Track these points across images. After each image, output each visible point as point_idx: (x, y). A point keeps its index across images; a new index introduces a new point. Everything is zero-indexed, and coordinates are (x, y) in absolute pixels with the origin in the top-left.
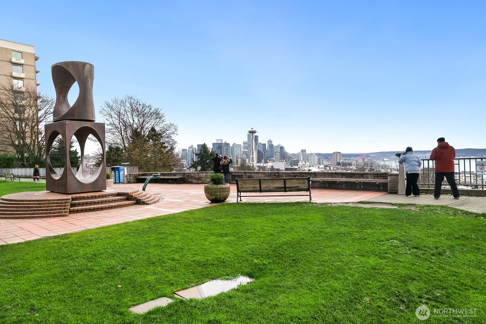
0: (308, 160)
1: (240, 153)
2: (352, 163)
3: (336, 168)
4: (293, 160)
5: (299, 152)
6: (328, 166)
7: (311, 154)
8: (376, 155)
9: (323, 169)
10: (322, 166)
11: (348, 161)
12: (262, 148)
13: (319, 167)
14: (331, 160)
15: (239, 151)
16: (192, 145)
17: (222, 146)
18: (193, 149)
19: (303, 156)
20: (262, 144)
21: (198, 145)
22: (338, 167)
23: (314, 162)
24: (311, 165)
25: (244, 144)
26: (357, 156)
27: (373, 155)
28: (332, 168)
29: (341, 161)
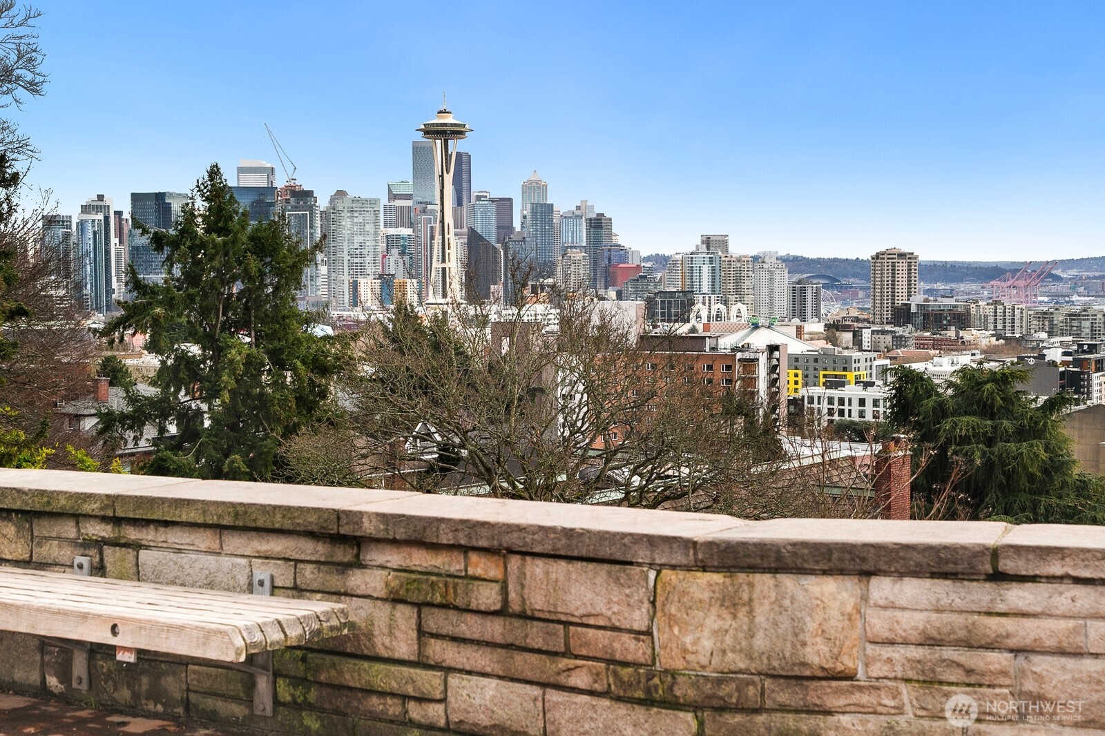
0: (738, 291)
1: (370, 243)
2: (973, 311)
3: (889, 338)
4: (661, 288)
5: (694, 249)
6: (846, 328)
7: (755, 259)
8: (1091, 274)
9: (822, 344)
10: (815, 327)
11: (952, 302)
12: (493, 222)
13: (799, 332)
14: (855, 296)
15: (363, 232)
16: (101, 197)
17: (272, 204)
18: (107, 219)
19: (713, 270)
20: (493, 201)
21: (135, 197)
22: (899, 330)
23: (771, 304)
24: (761, 321)
25: (393, 196)
26: (993, 278)
27: (1073, 272)
28: (866, 334)
29: (917, 300)
